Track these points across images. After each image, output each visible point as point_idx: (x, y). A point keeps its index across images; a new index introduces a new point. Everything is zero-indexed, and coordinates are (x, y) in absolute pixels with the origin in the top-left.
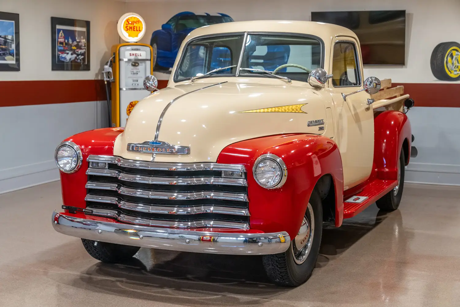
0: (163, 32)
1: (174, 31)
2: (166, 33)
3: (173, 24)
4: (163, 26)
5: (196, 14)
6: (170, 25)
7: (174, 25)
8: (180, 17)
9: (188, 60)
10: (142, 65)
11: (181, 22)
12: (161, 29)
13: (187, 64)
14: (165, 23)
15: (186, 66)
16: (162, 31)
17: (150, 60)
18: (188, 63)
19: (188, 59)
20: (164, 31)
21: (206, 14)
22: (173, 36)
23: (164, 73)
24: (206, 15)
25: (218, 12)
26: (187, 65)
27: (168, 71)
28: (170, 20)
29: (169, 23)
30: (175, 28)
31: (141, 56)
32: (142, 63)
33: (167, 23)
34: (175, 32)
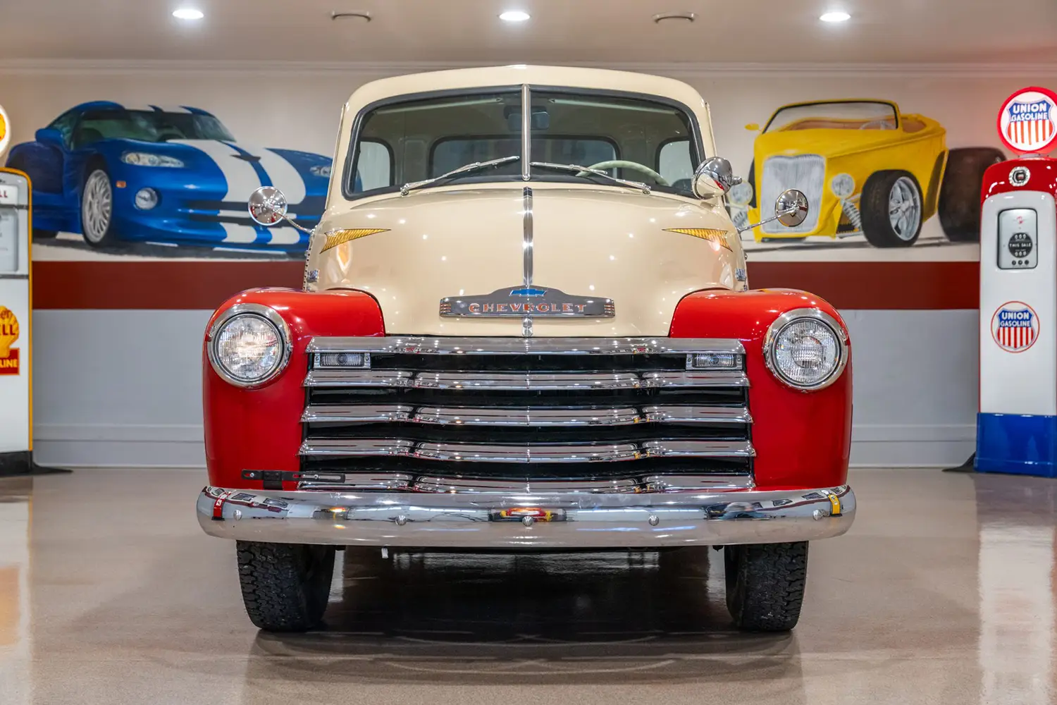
0: (38, 147)
1: (70, 146)
2: (47, 148)
3: (65, 130)
4: (40, 134)
5: (127, 107)
6: (59, 132)
7: (68, 132)
8: (83, 113)
9: (107, 215)
10: (7, 220)
11: (87, 125)
12: (33, 139)
13: (104, 224)
14: (44, 126)
15: (102, 229)
16: (36, 144)
17: (27, 208)
18: (106, 222)
19: (107, 212)
20: (41, 146)
21: (154, 107)
22: (65, 156)
23: (42, 243)
24: (152, 110)
25: (183, 105)
26: (105, 228)
27: (52, 240)
28: (58, 120)
29: (56, 126)
30: (71, 139)
31: (6, 196)
32: (6, 214)
33: (51, 127)
34: (72, 148)
